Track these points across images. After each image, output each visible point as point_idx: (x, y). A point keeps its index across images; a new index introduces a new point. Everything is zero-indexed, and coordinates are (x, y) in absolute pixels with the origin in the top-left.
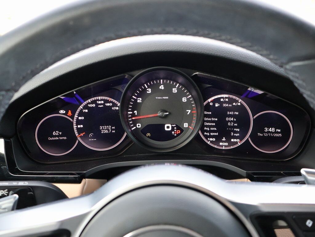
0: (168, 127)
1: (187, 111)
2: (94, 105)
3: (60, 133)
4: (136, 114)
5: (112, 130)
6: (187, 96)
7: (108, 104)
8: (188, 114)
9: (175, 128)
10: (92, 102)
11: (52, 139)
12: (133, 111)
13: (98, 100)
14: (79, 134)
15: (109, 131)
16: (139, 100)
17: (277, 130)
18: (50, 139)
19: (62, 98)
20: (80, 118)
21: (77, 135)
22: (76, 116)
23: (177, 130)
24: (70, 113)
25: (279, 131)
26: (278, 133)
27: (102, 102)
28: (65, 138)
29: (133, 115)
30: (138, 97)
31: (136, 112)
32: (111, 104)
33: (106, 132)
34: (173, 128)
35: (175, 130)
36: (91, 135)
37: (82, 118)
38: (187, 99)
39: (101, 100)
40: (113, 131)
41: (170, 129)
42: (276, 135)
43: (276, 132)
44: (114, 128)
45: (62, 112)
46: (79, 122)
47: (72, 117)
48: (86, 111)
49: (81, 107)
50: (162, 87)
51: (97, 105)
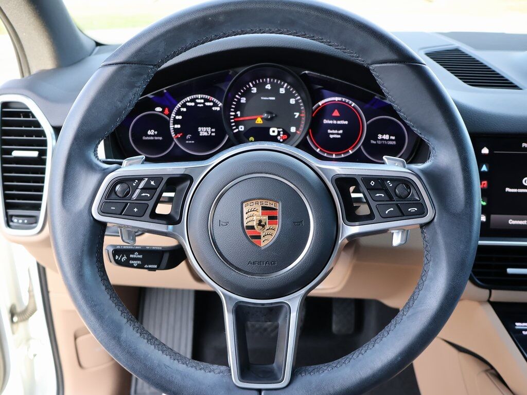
0: (274, 132)
1: (295, 113)
2: (193, 104)
3: (156, 133)
4: (239, 115)
5: (212, 132)
6: (295, 97)
7: (208, 104)
8: (296, 117)
9: (282, 133)
10: (191, 101)
11: (147, 138)
12: (235, 112)
13: (198, 99)
14: (176, 134)
15: (208, 133)
16: (243, 100)
18: (144, 138)
20: (177, 117)
21: (173, 135)
22: (173, 115)
24: (167, 111)
25: (393, 138)
26: (392, 140)
27: (202, 101)
28: (161, 138)
29: (236, 116)
30: (241, 96)
31: (239, 113)
32: (211, 104)
33: (206, 134)
34: (279, 132)
35: (281, 135)
36: (188, 136)
37: (180, 117)
38: (296, 101)
39: (201, 99)
40: (213, 134)
41: (276, 134)
42: (390, 143)
43: (390, 140)
44: (213, 130)
45: (159, 109)
46: (176, 122)
47: (169, 116)
48: (185, 110)
49: (179, 105)
50: (268, 87)
51: (197, 103)
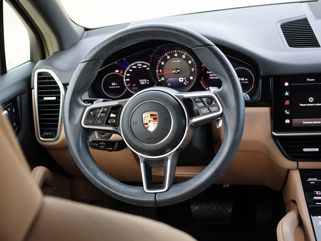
0: (181, 80)
1: (192, 69)
2: (136, 67)
3: (116, 84)
4: (161, 72)
5: (147, 82)
6: (191, 60)
7: (144, 66)
8: (193, 71)
9: (186, 80)
10: (135, 65)
11: (111, 87)
12: (159, 70)
13: (138, 64)
14: (127, 84)
15: (145, 83)
16: (163, 63)
17: (246, 79)
19: (116, 63)
20: (127, 75)
21: (126, 85)
22: (125, 74)
23: (187, 81)
24: (121, 72)
25: (247, 79)
26: (246, 81)
27: (141, 65)
28: (119, 87)
29: (159, 72)
30: (161, 61)
31: (161, 70)
32: (146, 66)
33: (144, 83)
34: (184, 80)
35: (186, 82)
36: (134, 85)
37: (129, 75)
38: (192, 62)
39: (140, 64)
44: (148, 81)
45: (117, 71)
46: (127, 77)
47: (123, 74)
48: (131, 70)
49: (128, 68)
50: (176, 55)
51: (138, 66)
